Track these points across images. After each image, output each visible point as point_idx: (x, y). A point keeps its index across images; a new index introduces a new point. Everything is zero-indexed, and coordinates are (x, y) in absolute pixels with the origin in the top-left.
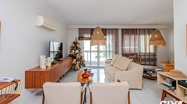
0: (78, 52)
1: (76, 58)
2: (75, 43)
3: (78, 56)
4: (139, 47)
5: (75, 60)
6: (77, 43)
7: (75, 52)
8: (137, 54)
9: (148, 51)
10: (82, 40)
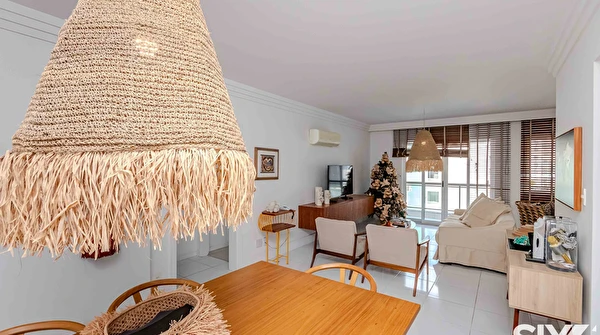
0: (388, 184)
1: (382, 197)
2: (383, 165)
3: (387, 193)
5: (379, 200)
6: (386, 164)
7: (381, 183)
10: (400, 156)
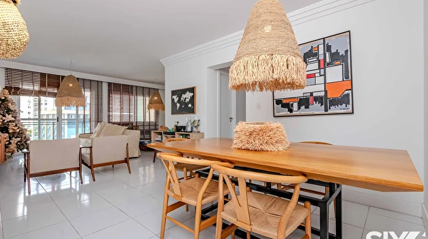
0: (13, 119)
1: (7, 132)
2: (3, 100)
3: (12, 128)
4: (136, 112)
5: (6, 135)
7: (4, 118)
8: (132, 123)
9: (147, 120)
10: (15, 94)
